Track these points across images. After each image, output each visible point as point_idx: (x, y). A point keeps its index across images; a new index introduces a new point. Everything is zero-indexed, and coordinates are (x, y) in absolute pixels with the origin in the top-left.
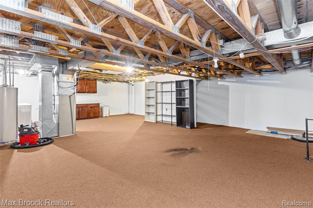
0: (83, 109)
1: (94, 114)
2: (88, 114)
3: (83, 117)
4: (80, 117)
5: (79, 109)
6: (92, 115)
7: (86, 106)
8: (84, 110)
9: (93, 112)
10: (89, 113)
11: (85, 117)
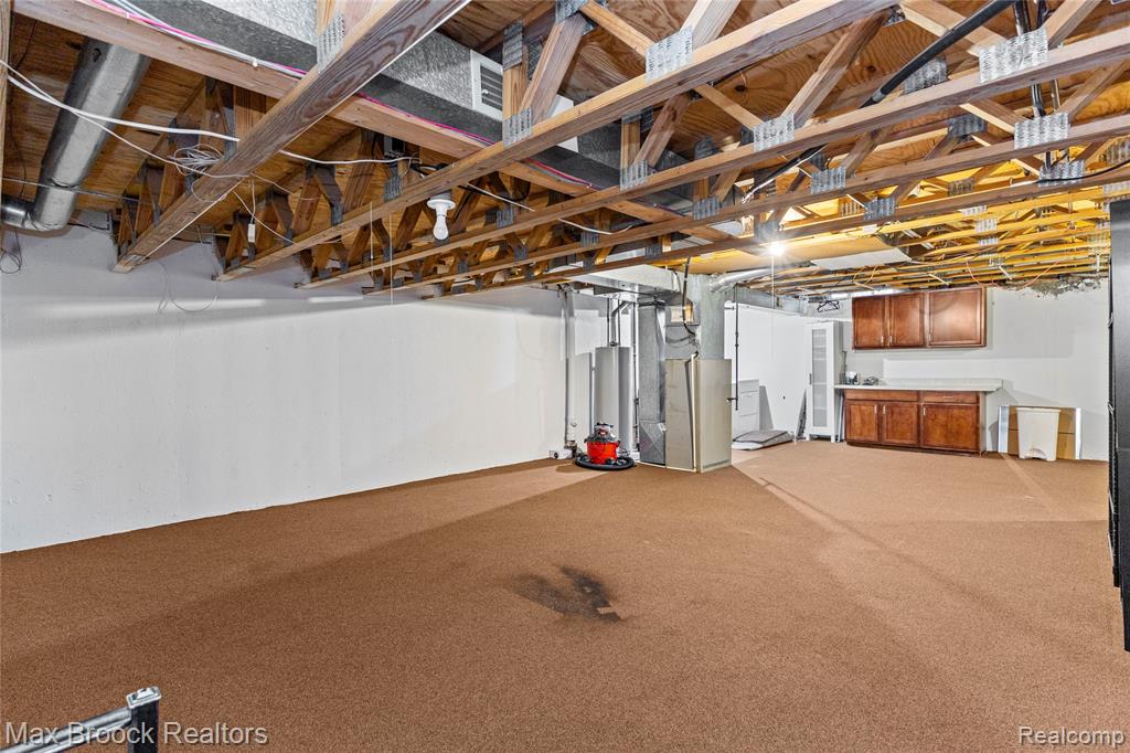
0: (897, 410)
1: (946, 436)
2: (919, 431)
3: (897, 441)
4: (886, 440)
5: (880, 409)
6: (937, 438)
7: (909, 398)
8: (900, 414)
9: (945, 426)
10: (922, 428)
11: (907, 442)
